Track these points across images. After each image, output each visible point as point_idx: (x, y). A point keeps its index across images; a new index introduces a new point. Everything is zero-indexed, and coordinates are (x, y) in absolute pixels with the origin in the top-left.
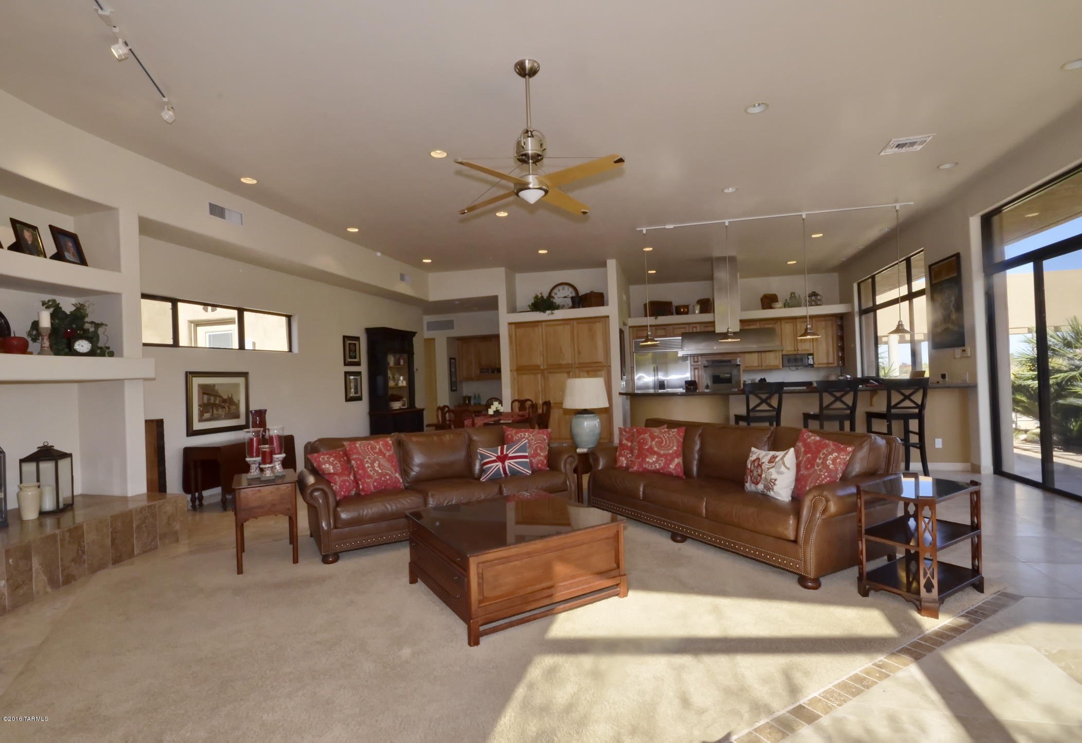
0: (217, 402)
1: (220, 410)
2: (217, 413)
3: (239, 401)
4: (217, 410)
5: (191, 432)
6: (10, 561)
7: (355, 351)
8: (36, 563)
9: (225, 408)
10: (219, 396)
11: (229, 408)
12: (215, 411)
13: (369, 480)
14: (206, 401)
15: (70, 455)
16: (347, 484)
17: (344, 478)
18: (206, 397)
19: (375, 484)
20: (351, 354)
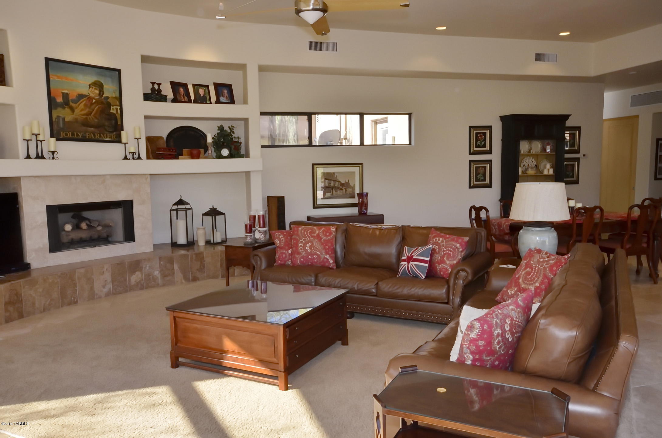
0: (336, 185)
1: (339, 191)
2: (336, 193)
3: (354, 185)
4: (336, 191)
5: (315, 206)
6: (162, 263)
7: (485, 140)
8: (176, 267)
9: (343, 190)
10: (337, 181)
11: (346, 190)
12: (334, 192)
13: (298, 256)
14: (327, 184)
15: (224, 214)
16: (284, 255)
17: (283, 251)
18: (327, 181)
19: (302, 260)
20: (479, 143)
